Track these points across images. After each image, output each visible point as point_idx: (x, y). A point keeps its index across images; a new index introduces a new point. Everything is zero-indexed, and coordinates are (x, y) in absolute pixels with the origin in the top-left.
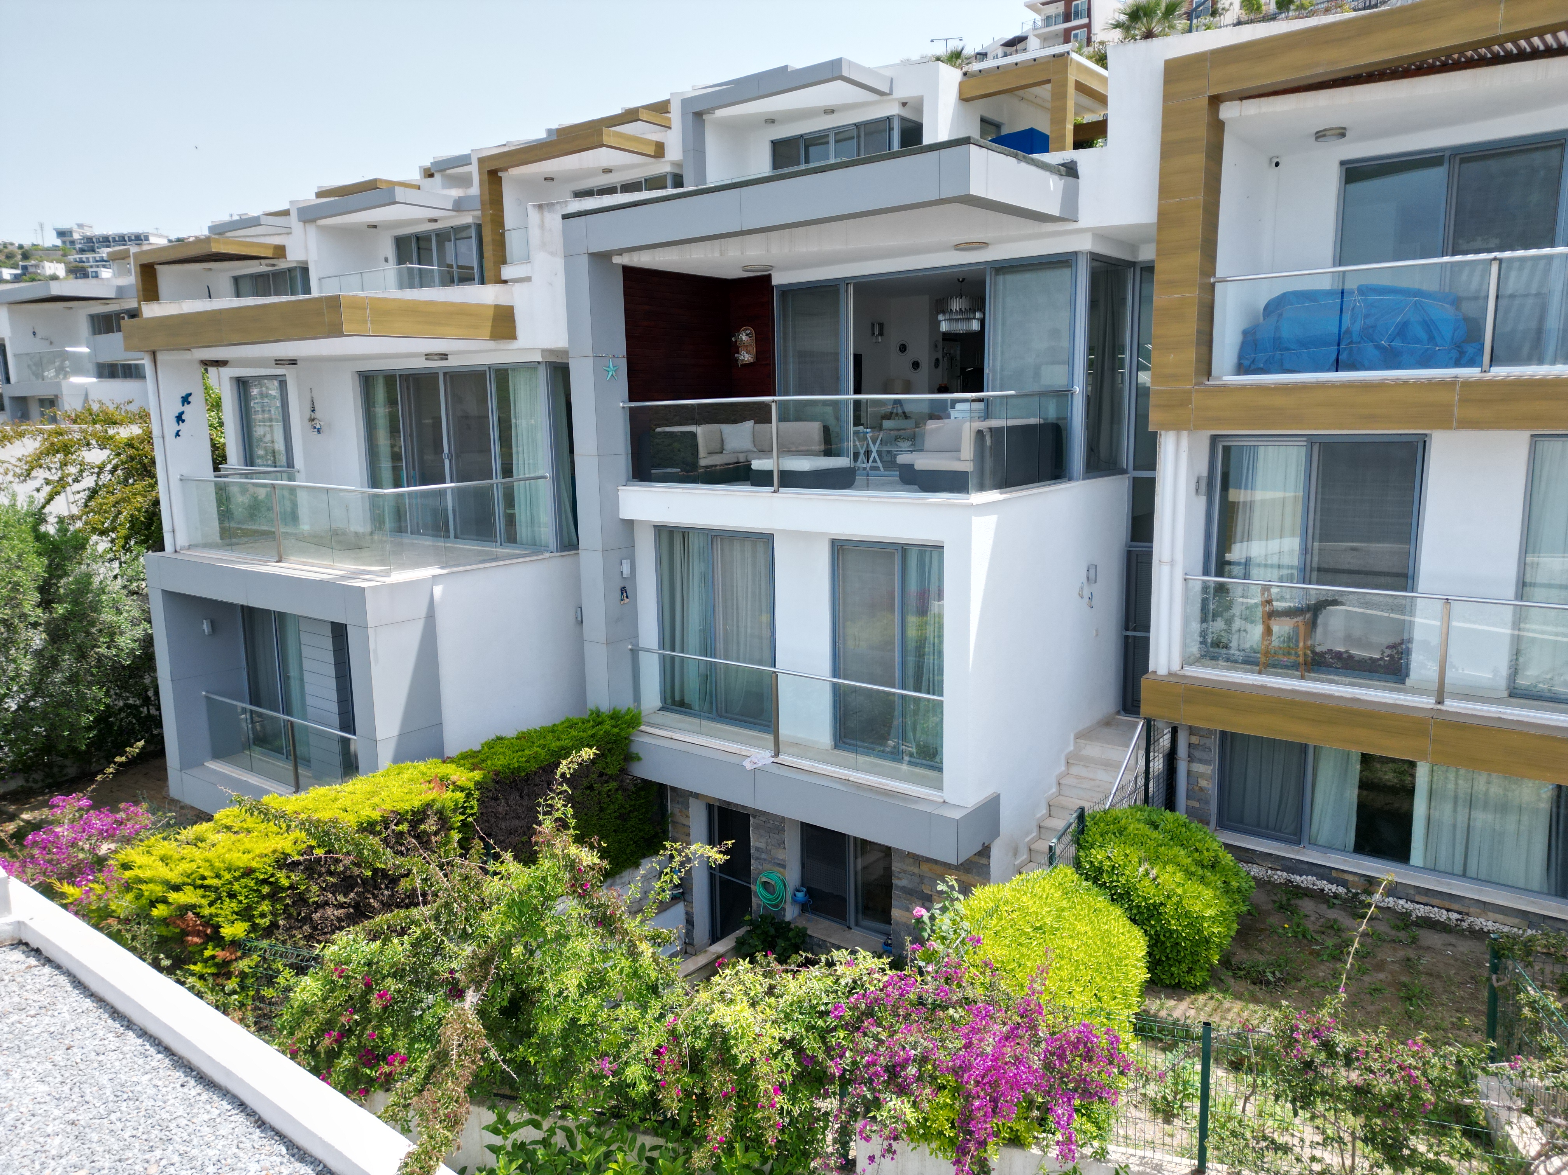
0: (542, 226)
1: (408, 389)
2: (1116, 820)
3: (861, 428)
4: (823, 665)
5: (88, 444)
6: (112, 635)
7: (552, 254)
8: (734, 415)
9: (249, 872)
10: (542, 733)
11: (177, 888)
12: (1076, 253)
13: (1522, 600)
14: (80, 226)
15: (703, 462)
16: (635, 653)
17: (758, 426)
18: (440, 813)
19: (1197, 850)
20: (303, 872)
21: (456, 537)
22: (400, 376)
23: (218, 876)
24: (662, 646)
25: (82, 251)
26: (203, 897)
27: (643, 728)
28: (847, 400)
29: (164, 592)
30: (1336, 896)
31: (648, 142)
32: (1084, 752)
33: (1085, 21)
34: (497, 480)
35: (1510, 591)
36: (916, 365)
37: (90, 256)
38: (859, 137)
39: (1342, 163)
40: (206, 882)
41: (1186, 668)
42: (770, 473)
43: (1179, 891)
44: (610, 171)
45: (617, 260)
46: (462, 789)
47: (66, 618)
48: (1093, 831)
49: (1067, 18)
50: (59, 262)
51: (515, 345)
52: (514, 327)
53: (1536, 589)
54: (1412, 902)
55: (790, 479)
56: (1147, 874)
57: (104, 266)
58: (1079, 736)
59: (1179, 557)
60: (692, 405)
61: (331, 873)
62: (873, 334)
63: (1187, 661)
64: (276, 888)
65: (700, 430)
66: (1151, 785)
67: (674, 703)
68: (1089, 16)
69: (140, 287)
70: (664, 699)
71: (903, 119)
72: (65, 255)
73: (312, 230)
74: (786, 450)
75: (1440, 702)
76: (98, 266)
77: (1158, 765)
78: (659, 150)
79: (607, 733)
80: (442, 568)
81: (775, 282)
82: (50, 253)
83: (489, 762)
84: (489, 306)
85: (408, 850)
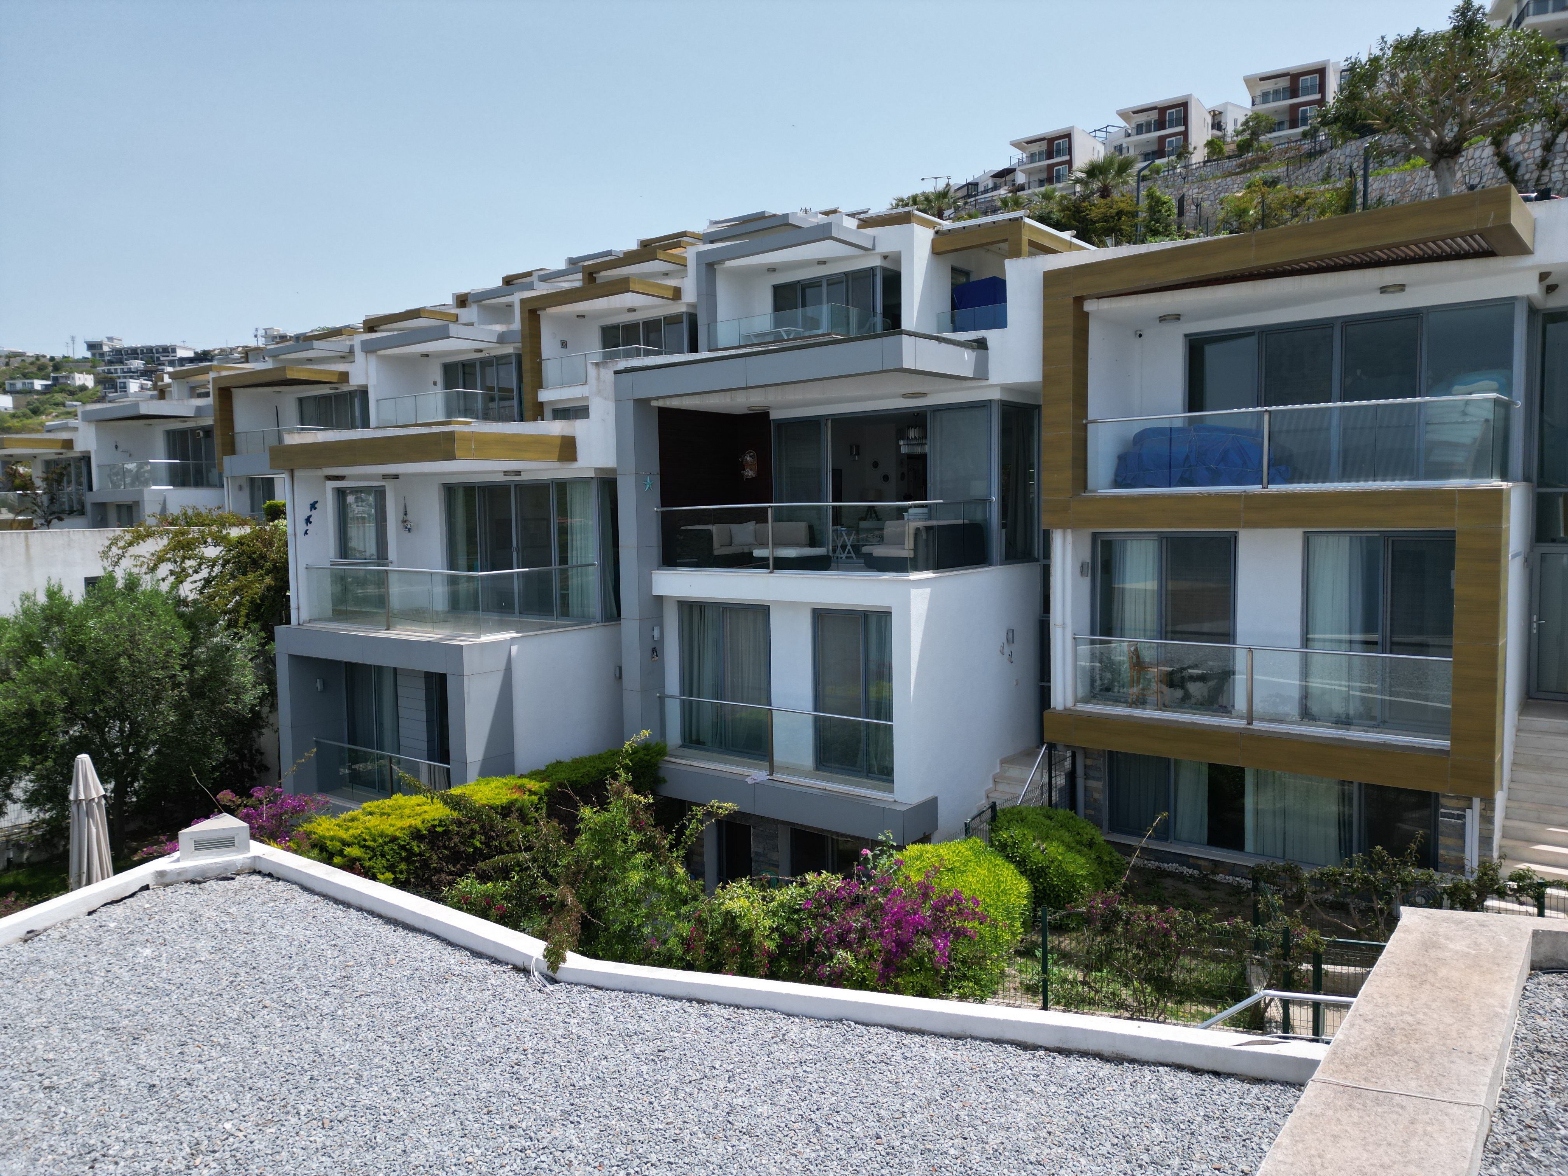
0: (598, 378)
1: (484, 497)
2: (1020, 812)
3: (839, 527)
4: (807, 703)
5: (205, 542)
6: (237, 694)
7: (605, 399)
8: (740, 517)
9: (394, 839)
10: (591, 759)
11: (349, 845)
12: (990, 401)
13: (1306, 648)
14: (110, 339)
15: (716, 553)
16: (662, 699)
17: (758, 525)
18: (520, 810)
19: (1079, 834)
20: (428, 844)
21: (520, 613)
22: (479, 487)
23: (375, 840)
24: (683, 693)
25: (111, 363)
26: (365, 853)
27: (666, 758)
28: (827, 506)
29: (290, 655)
30: (1191, 876)
31: (668, 287)
32: (1007, 774)
33: (1067, 158)
34: (555, 567)
35: (1297, 642)
36: (886, 478)
37: (118, 367)
38: (847, 281)
39: (1186, 336)
40: (367, 843)
41: (1078, 705)
42: (767, 559)
43: (1060, 858)
44: (634, 310)
45: (654, 403)
46: (535, 793)
47: (204, 679)
48: (1002, 819)
49: (1050, 156)
50: (88, 373)
51: (576, 465)
52: (575, 452)
53: (1316, 643)
54: (1246, 879)
55: (783, 564)
56: (1038, 847)
57: (132, 377)
58: (1004, 761)
59: (1069, 621)
60: (709, 509)
61: (445, 848)
62: (851, 454)
63: (1076, 701)
64: (410, 852)
65: (714, 528)
66: (1054, 794)
67: (691, 742)
68: (1070, 154)
69: (218, 408)
70: (683, 738)
71: (884, 269)
72: (94, 367)
73: (373, 360)
74: (779, 543)
75: (1248, 724)
76: (125, 377)
77: (1060, 781)
78: (677, 293)
79: (641, 760)
80: (517, 632)
81: (772, 417)
82: (80, 365)
83: (554, 777)
84: (557, 437)
85: (497, 836)
